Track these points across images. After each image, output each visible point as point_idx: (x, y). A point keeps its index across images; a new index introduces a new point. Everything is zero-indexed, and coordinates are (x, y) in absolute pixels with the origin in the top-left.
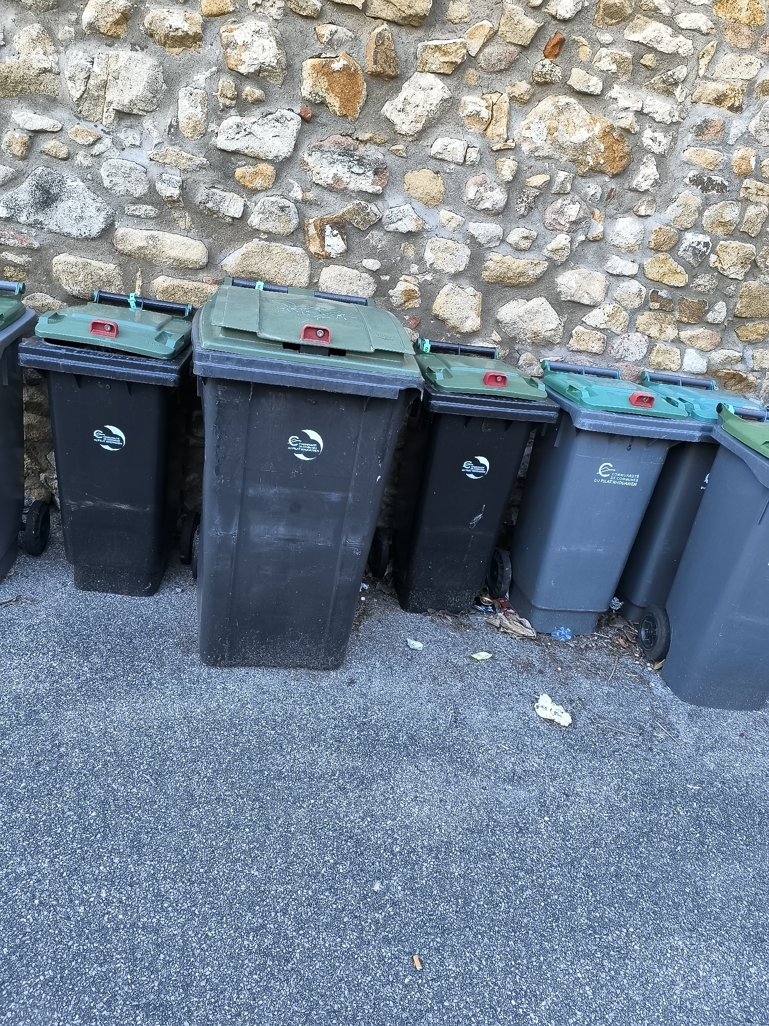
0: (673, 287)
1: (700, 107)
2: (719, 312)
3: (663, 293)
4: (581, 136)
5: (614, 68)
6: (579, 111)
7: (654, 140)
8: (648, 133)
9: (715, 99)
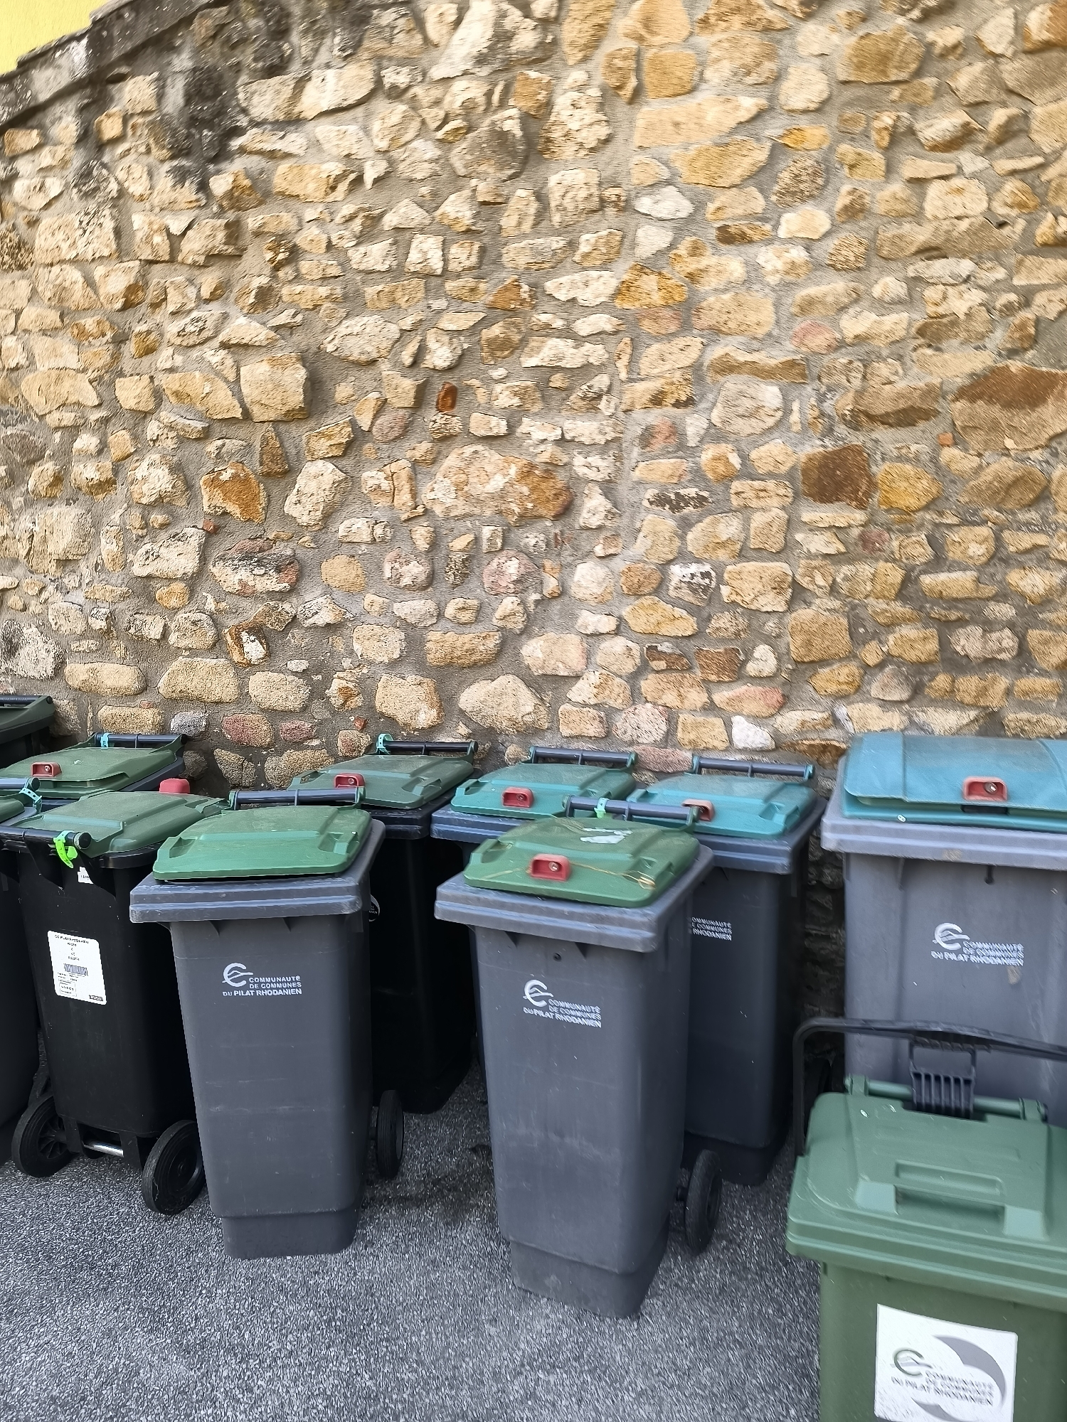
0: (677, 637)
1: (638, 414)
2: (763, 660)
3: (665, 647)
4: (497, 482)
5: (516, 401)
6: (491, 457)
7: (589, 466)
8: (579, 461)
9: (651, 401)
